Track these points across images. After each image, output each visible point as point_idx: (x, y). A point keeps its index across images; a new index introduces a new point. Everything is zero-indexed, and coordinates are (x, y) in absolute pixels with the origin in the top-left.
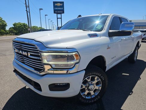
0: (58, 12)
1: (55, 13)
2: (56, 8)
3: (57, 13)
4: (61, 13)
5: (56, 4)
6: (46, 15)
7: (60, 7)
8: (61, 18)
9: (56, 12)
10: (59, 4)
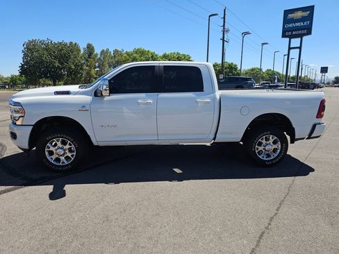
0: (294, 33)
1: (284, 36)
2: (291, 25)
3: (291, 37)
4: (301, 36)
5: (290, 16)
6: (263, 44)
7: (303, 19)
8: (300, 48)
9: (288, 33)
10: (299, 14)
